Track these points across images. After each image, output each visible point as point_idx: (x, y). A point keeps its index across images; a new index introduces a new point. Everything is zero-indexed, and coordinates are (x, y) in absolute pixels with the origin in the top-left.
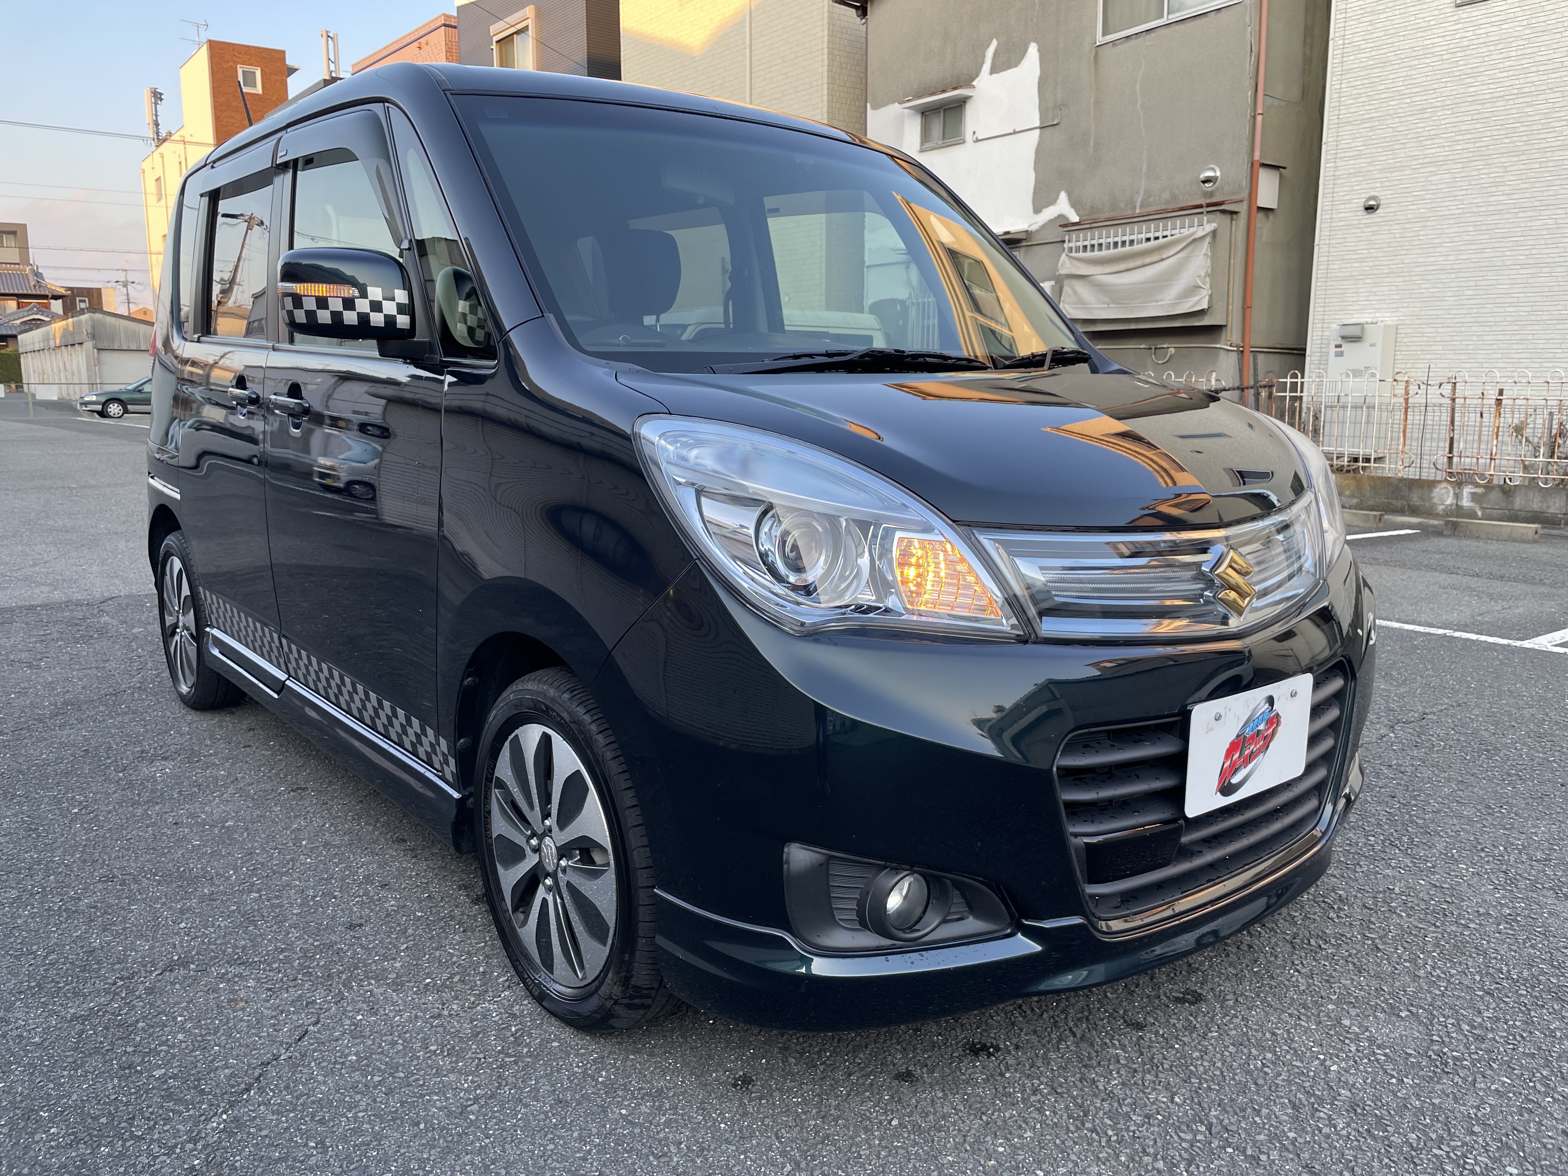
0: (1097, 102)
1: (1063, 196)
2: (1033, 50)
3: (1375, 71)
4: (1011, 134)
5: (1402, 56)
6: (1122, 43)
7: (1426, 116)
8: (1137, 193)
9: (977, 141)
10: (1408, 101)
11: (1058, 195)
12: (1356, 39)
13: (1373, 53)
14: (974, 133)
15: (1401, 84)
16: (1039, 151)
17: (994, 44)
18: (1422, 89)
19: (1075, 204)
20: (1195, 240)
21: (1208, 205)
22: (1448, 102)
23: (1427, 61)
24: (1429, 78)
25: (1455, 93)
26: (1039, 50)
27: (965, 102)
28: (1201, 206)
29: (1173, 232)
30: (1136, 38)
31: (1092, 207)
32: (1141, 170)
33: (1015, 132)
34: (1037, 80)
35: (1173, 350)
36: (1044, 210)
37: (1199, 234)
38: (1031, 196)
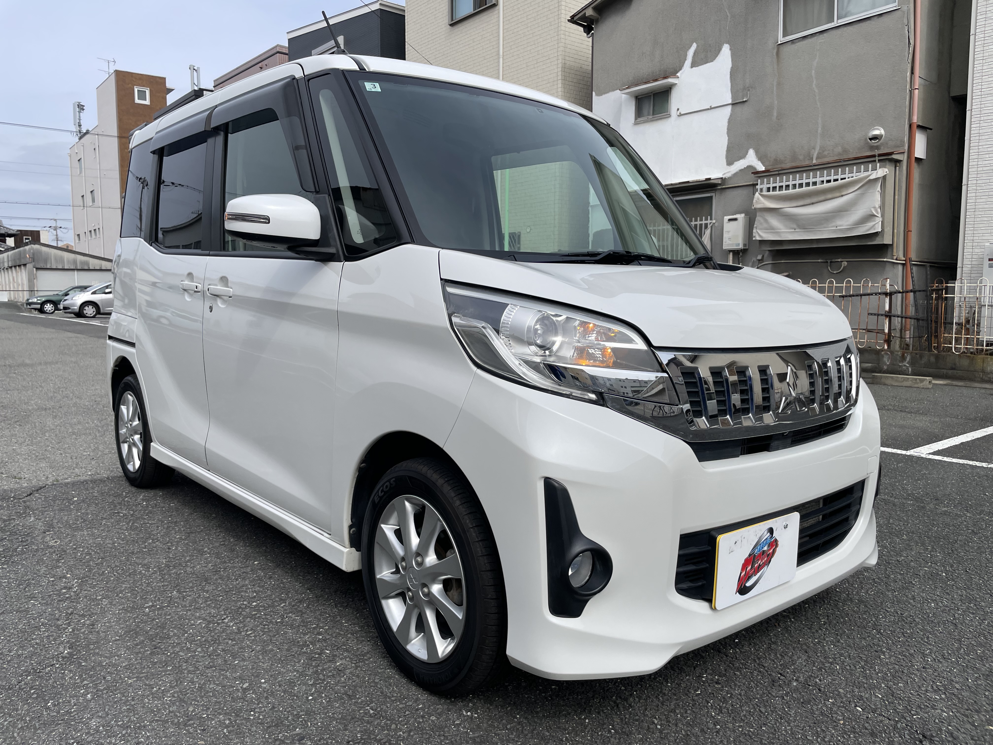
0: (779, 84)
1: (751, 152)
2: (726, 50)
4: (708, 109)
6: (799, 42)
8: (814, 148)
9: (681, 115)
11: (747, 152)
14: (678, 109)
16: (731, 121)
17: (694, 46)
19: (761, 158)
20: (870, 180)
21: (880, 155)
26: (730, 49)
27: (670, 88)
28: (874, 156)
29: (851, 175)
30: (811, 38)
31: (776, 160)
32: (817, 132)
33: (711, 108)
34: (729, 70)
35: (846, 263)
36: (736, 163)
37: (873, 177)
38: (725, 153)
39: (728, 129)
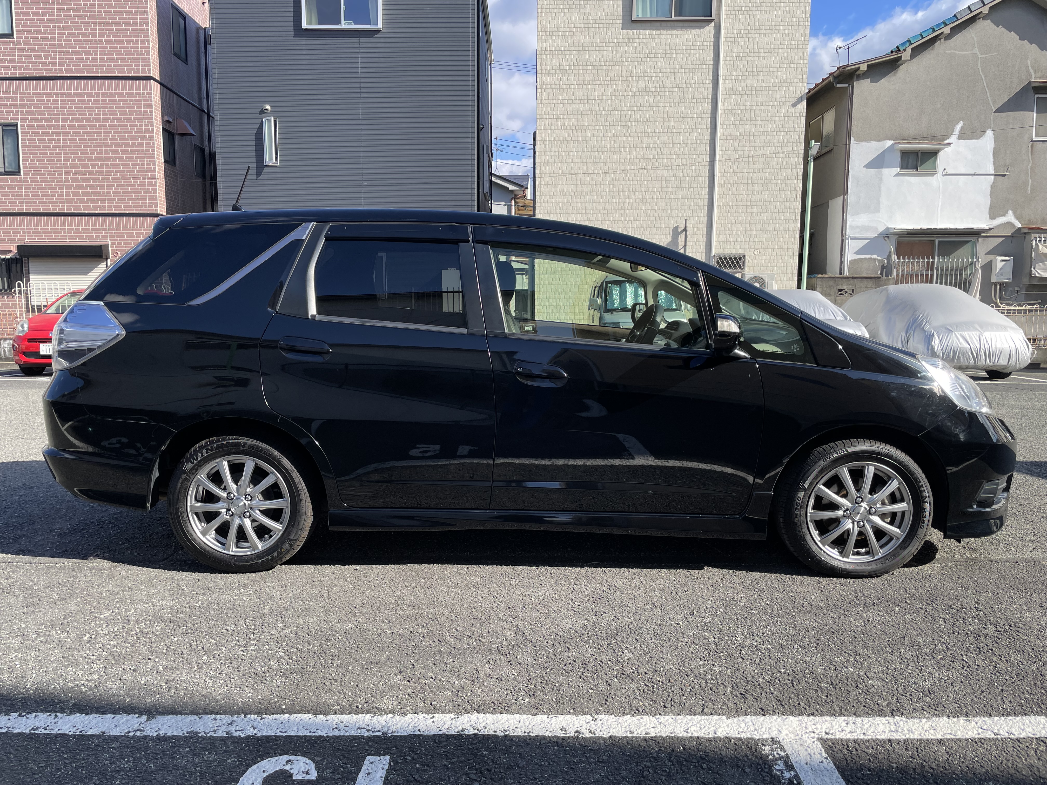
0: (1033, 168)
1: (1010, 212)
2: (990, 134)
4: (973, 175)
9: (947, 174)
11: (1007, 211)
14: (945, 169)
16: (993, 187)
17: (961, 124)
19: (1018, 218)
26: (994, 134)
27: (938, 151)
31: (1029, 221)
33: (976, 174)
34: (992, 149)
36: (997, 218)
38: (988, 210)
39: (991, 192)
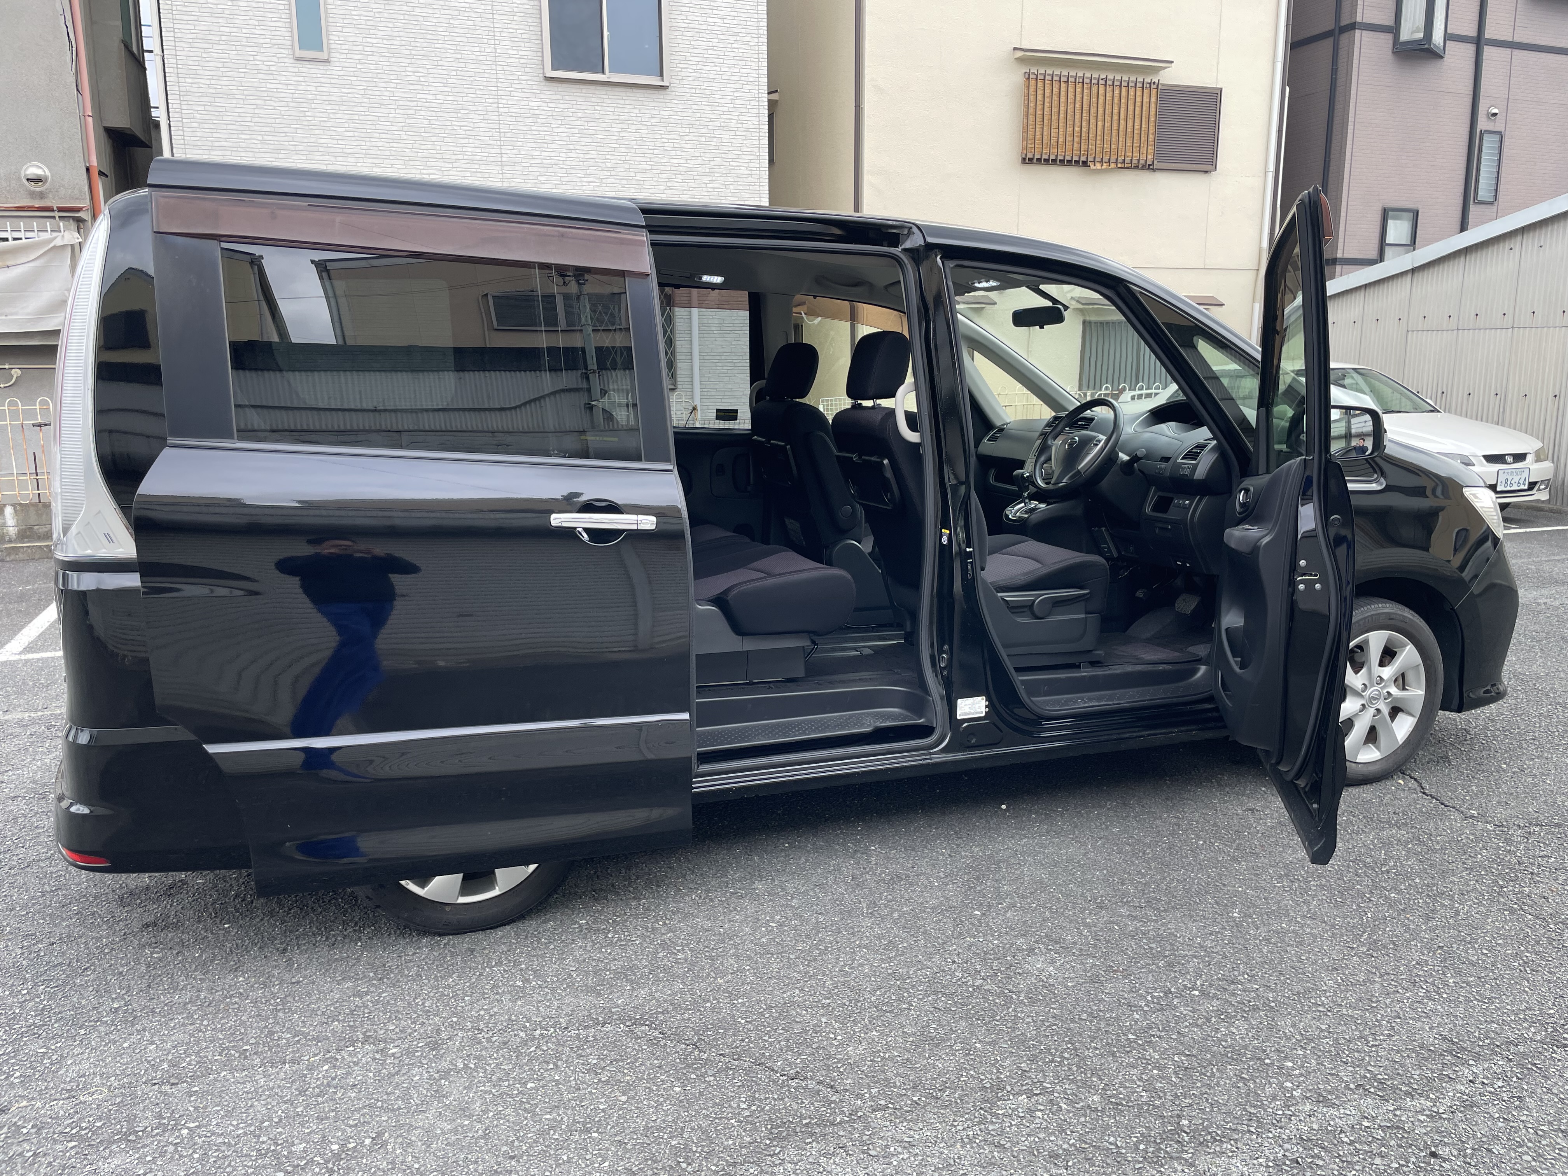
3: (217, 100)
5: (246, 92)
7: (281, 156)
10: (260, 138)
12: (190, 63)
13: (213, 82)
15: (249, 119)
18: (272, 129)
20: (55, 247)
21: (60, 210)
22: (301, 148)
23: (273, 103)
24: (277, 121)
25: (306, 140)
28: (50, 209)
29: (29, 235)
35: (19, 372)
37: (58, 242)
